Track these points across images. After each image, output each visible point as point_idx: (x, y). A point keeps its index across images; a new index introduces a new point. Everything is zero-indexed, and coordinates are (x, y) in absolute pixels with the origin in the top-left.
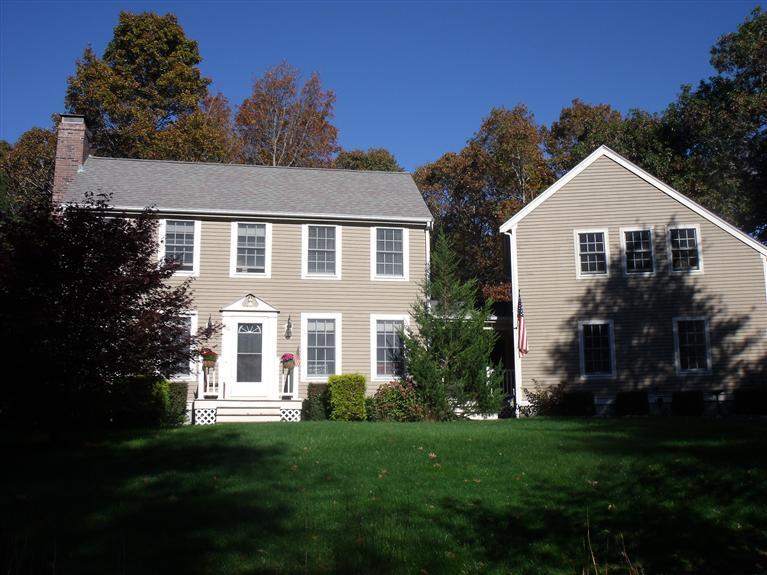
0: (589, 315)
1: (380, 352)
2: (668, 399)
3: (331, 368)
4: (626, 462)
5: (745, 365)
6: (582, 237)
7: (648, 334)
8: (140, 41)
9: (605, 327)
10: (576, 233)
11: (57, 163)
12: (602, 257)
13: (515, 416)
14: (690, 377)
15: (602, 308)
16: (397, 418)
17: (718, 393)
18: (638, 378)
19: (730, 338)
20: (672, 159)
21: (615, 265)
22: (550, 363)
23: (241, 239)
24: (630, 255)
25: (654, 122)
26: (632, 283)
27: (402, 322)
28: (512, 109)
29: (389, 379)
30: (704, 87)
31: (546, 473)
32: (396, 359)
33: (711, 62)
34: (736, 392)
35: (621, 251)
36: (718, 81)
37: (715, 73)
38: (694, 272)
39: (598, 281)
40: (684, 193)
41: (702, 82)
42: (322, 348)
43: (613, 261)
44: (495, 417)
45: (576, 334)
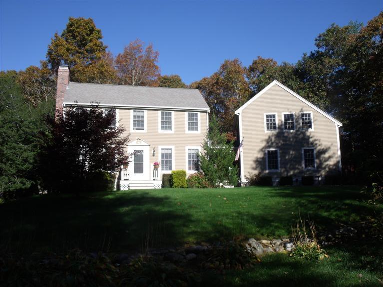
0: (270, 147)
1: (189, 161)
2: (300, 179)
3: (170, 168)
4: (293, 200)
5: (328, 166)
6: (267, 116)
7: (292, 155)
8: (78, 30)
9: (276, 151)
10: (265, 114)
11: (58, 85)
12: (275, 124)
13: (241, 186)
14: (308, 171)
15: (274, 144)
16: (198, 187)
17: (319, 177)
18: (288, 171)
19: (323, 156)
20: (300, 83)
21: (279, 127)
22: (254, 165)
23: (135, 117)
24: (285, 123)
25: (292, 67)
26: (286, 134)
27: (198, 149)
28: (233, 60)
29: (193, 172)
30: (313, 54)
31: (266, 204)
32: (196, 164)
33: (315, 44)
34: (326, 176)
35: (282, 122)
36: (318, 52)
37: (317, 49)
38: (310, 130)
39: (273, 134)
40: (304, 97)
41: (311, 52)
42: (167, 160)
43: (279, 126)
44: (233, 187)
45: (265, 154)
